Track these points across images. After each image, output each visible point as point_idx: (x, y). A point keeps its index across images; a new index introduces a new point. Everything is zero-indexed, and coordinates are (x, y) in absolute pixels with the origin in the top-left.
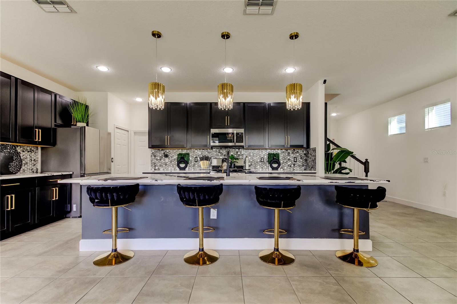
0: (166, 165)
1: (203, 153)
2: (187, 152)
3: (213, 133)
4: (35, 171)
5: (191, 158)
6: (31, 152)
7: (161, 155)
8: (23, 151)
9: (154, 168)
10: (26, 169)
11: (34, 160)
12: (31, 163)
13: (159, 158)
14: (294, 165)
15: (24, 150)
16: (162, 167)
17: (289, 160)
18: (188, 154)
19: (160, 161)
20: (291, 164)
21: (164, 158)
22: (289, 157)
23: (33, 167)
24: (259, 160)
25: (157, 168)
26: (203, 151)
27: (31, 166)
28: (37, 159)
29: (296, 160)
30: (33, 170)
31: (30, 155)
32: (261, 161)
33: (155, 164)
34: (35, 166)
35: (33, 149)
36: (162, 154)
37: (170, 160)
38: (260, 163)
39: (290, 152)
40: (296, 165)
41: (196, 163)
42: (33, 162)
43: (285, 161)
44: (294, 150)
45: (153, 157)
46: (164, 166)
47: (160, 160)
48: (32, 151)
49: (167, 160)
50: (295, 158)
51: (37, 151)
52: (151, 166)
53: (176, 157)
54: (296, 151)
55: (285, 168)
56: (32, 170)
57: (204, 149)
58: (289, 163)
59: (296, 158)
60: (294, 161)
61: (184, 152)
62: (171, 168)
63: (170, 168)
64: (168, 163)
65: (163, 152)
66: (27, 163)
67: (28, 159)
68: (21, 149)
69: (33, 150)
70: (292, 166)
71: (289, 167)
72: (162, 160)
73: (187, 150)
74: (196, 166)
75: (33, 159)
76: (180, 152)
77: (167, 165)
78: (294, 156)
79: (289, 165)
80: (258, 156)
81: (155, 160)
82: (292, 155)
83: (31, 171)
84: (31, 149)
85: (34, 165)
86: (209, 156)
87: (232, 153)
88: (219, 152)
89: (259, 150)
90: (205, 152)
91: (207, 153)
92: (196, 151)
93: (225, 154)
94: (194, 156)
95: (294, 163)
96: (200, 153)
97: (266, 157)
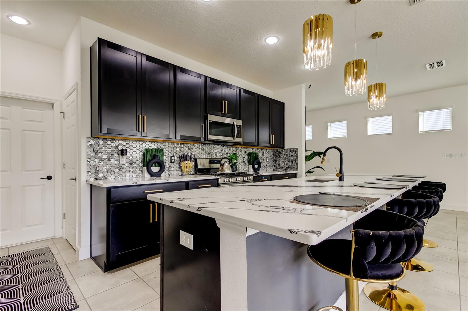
0: (121, 169)
1: (182, 149)
2: (159, 147)
3: (211, 121)
5: (165, 158)
7: (109, 151)
9: (93, 176)
13: (105, 156)
14: (267, 165)
16: (112, 173)
17: (263, 160)
18: (162, 150)
19: (109, 163)
21: (116, 155)
24: (241, 161)
25: (101, 175)
26: (182, 146)
29: (268, 160)
32: (243, 162)
33: (96, 168)
36: (113, 149)
37: (128, 161)
38: (242, 164)
39: (264, 152)
41: (172, 165)
43: (261, 162)
44: (267, 150)
45: (93, 154)
46: (117, 171)
47: (109, 159)
49: (123, 160)
52: (88, 172)
53: (139, 154)
55: (261, 169)
57: (183, 144)
58: (263, 164)
59: (268, 158)
61: (153, 147)
62: (131, 174)
63: (128, 175)
64: (124, 166)
65: (113, 145)
70: (266, 166)
71: (264, 168)
72: (112, 161)
73: (159, 144)
74: (173, 169)
76: (147, 147)
77: (124, 170)
80: (241, 156)
81: (97, 160)
82: (266, 155)
86: (189, 154)
87: (216, 151)
88: (203, 148)
89: (241, 149)
90: (185, 148)
91: (187, 149)
92: (172, 146)
93: (209, 151)
94: (170, 154)
95: (267, 163)
96: (178, 149)
97: (247, 157)
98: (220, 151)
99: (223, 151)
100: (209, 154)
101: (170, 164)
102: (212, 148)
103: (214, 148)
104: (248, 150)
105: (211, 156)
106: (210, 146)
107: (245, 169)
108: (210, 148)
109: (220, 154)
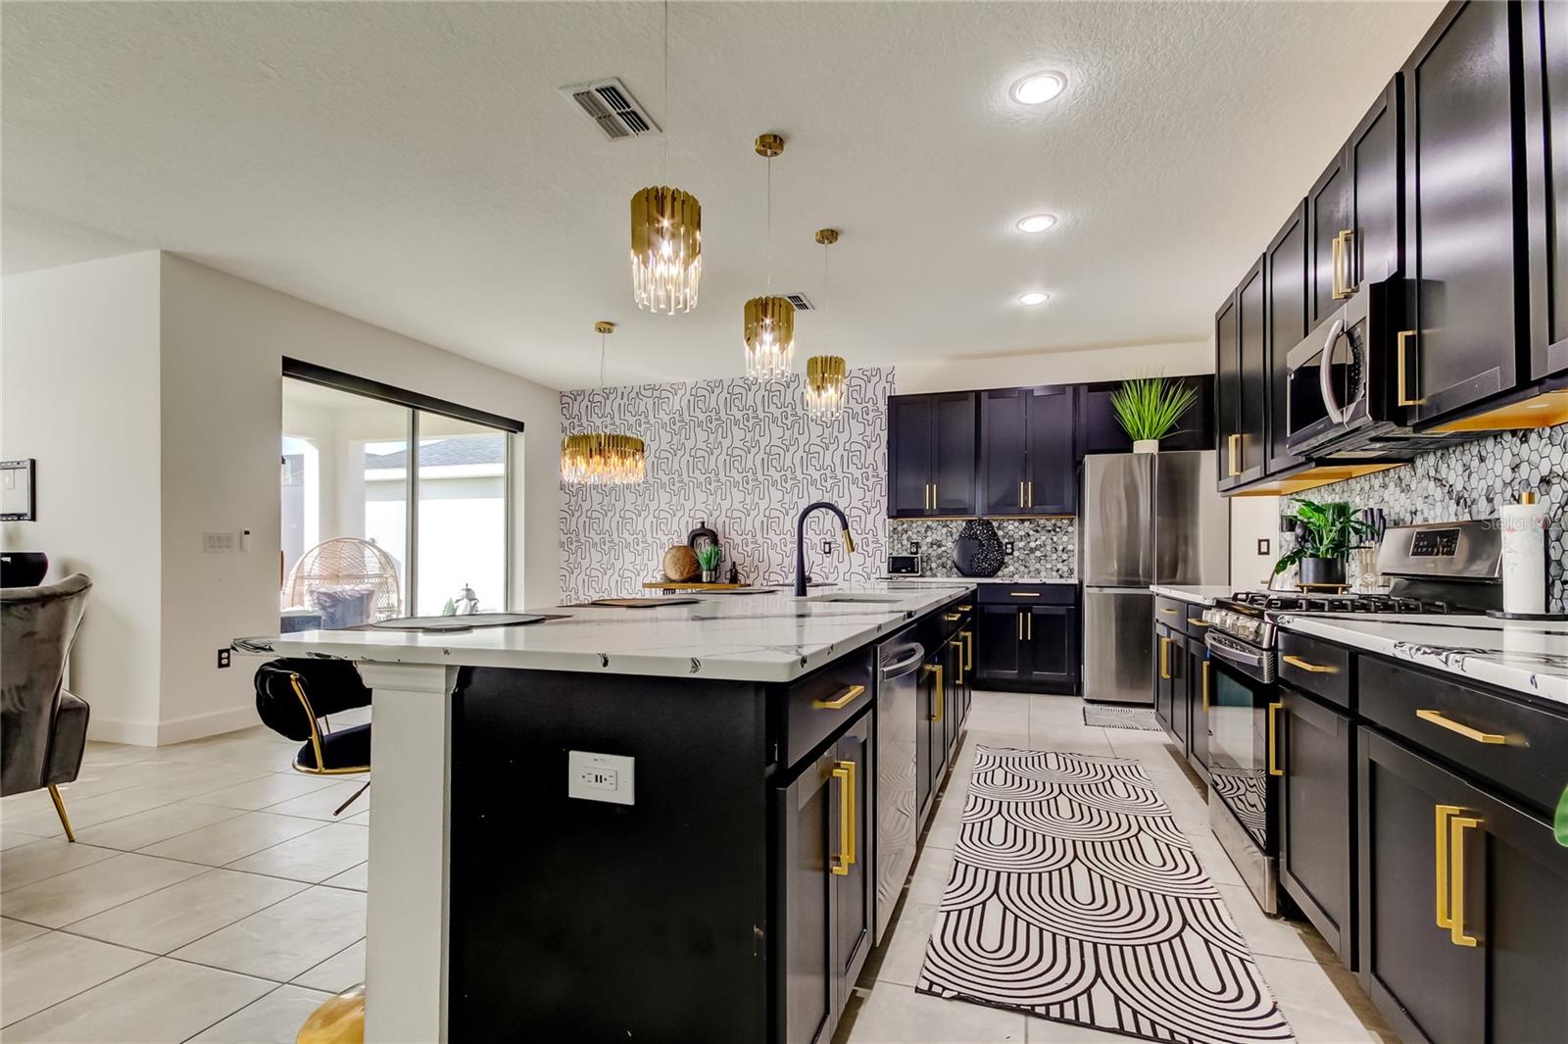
4: (1066, 575)
6: (1054, 531)
8: (1037, 531)
10: (1042, 568)
11: (1063, 550)
12: (1054, 556)
15: (1039, 529)
23: (1060, 566)
27: (1054, 563)
28: (1070, 547)
30: (1060, 572)
31: (1052, 539)
34: (1065, 563)
35: (1059, 524)
42: (1060, 553)
48: (1058, 530)
51: (1070, 529)
56: (1058, 571)
66: (1045, 556)
67: (1049, 548)
68: (1032, 526)
69: (1060, 528)
75: (1061, 548)
83: (1054, 573)
84: (1055, 525)
85: (1064, 561)
88: (1438, 476)
93: (1459, 487)
98: (1508, 475)
99: (1524, 469)
100: (1462, 501)
102: (1476, 462)
103: (1482, 459)
105: (1470, 512)
106: (1467, 458)
108: (1466, 467)
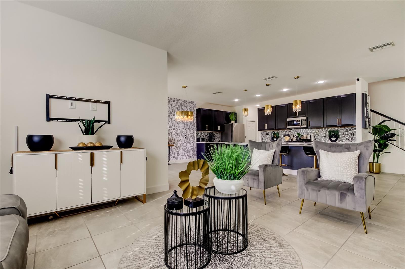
2: (278, 132)
3: (288, 121)
5: (280, 135)
8: (215, 134)
14: (352, 138)
17: (347, 135)
20: (349, 138)
22: (347, 133)
24: (322, 136)
25: (263, 141)
29: (354, 134)
32: (324, 136)
35: (218, 133)
36: (266, 134)
37: (269, 137)
38: (323, 138)
39: (348, 129)
40: (353, 139)
41: (283, 138)
43: (344, 136)
45: (261, 135)
46: (267, 139)
47: (265, 136)
50: (352, 133)
52: (261, 140)
53: (272, 135)
54: (353, 128)
55: (344, 141)
58: (347, 137)
59: (354, 133)
60: (352, 136)
61: (276, 132)
65: (266, 132)
70: (350, 139)
71: (347, 140)
78: (352, 132)
79: (347, 139)
80: (322, 133)
81: (263, 137)
82: (350, 131)
86: (289, 134)
87: (304, 132)
89: (322, 129)
90: (288, 131)
91: (289, 132)
92: (283, 131)
94: (282, 134)
95: (351, 137)
96: (285, 132)
97: (328, 133)
101: (282, 138)
104: (329, 129)
107: (326, 141)
109: (306, 133)
